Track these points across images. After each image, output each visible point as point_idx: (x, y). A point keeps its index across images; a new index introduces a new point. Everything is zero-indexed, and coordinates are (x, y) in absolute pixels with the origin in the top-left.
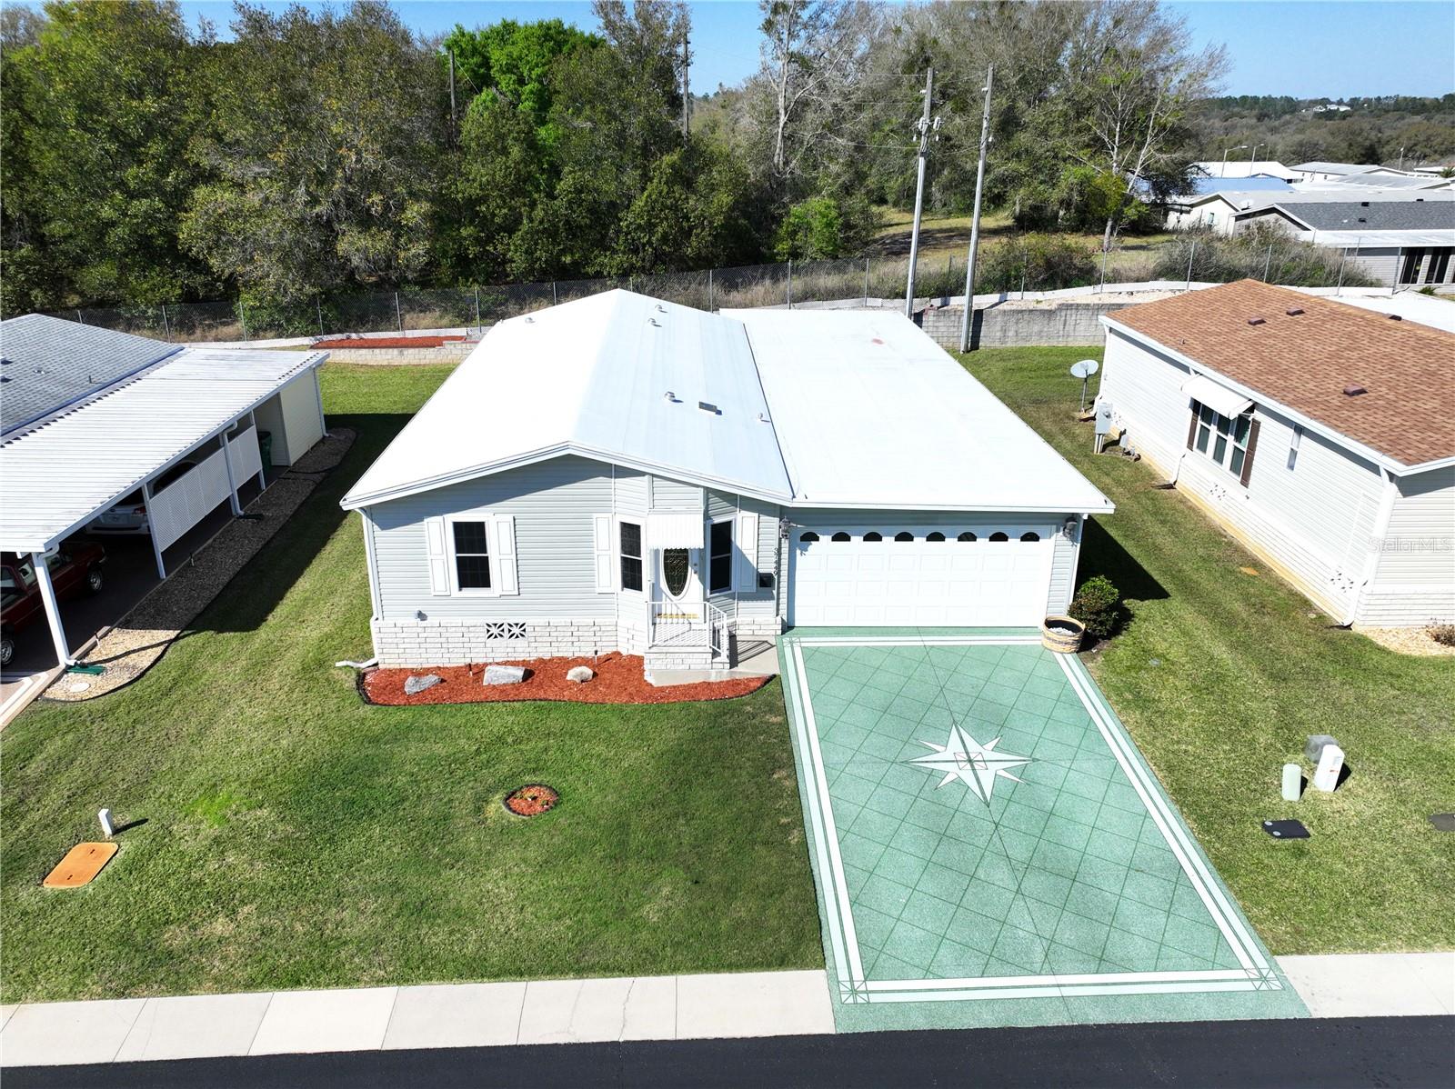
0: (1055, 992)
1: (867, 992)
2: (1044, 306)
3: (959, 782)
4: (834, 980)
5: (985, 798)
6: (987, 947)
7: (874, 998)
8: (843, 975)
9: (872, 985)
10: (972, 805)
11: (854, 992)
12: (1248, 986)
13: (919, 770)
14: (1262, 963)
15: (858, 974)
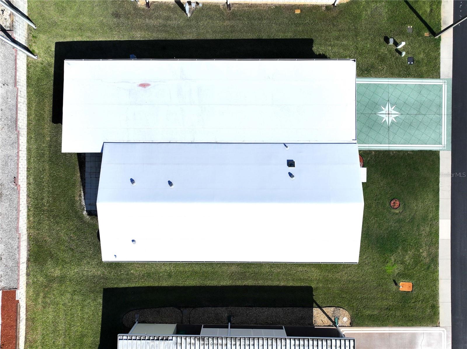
0: (446, 116)
1: (444, 145)
3: (395, 118)
4: (442, 150)
5: (400, 114)
6: (436, 124)
7: (445, 144)
8: (441, 148)
9: (443, 144)
10: (403, 117)
11: (444, 147)
12: (446, 86)
13: (391, 126)
14: (441, 81)
15: (441, 146)
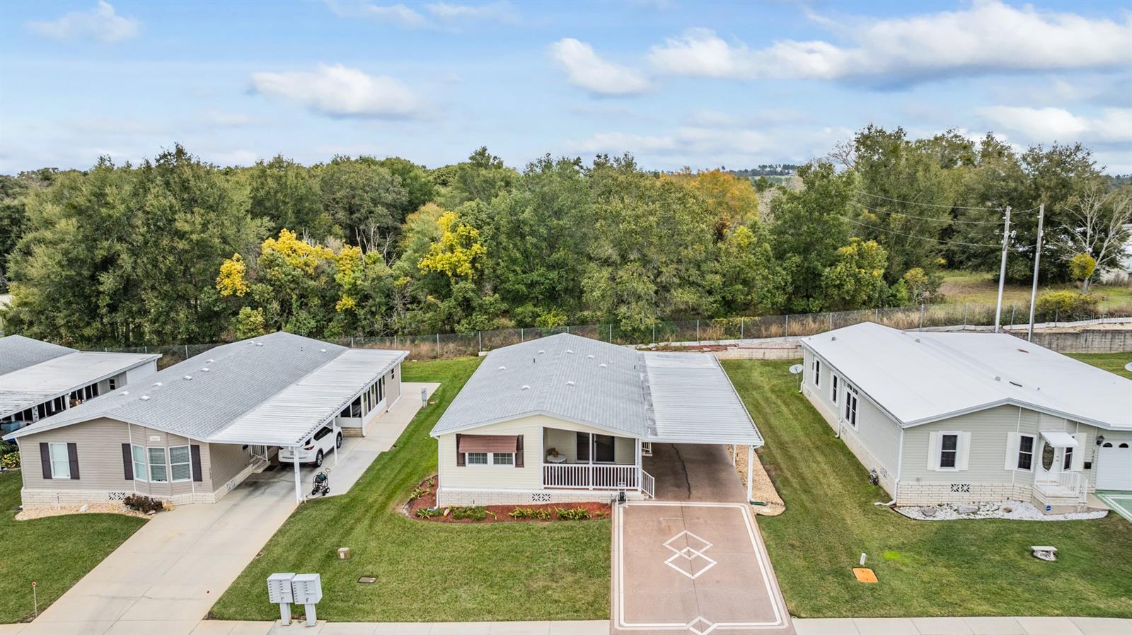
2: (1072, 331)
